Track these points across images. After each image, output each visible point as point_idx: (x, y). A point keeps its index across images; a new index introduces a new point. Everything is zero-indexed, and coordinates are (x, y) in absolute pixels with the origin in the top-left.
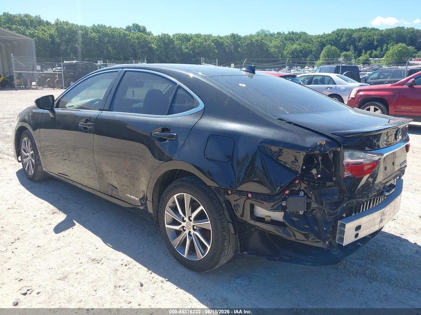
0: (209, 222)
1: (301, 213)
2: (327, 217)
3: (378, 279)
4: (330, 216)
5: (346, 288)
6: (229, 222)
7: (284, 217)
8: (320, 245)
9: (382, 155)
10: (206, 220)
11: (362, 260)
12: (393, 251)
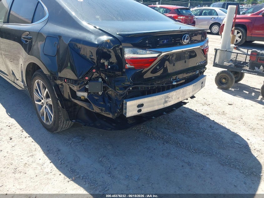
0: (51, 100)
1: (100, 93)
2: (118, 97)
3: (170, 142)
4: (120, 96)
5: (144, 147)
6: (58, 99)
7: (88, 96)
8: (110, 116)
9: (161, 53)
10: (49, 99)
11: (169, 129)
12: (194, 125)
